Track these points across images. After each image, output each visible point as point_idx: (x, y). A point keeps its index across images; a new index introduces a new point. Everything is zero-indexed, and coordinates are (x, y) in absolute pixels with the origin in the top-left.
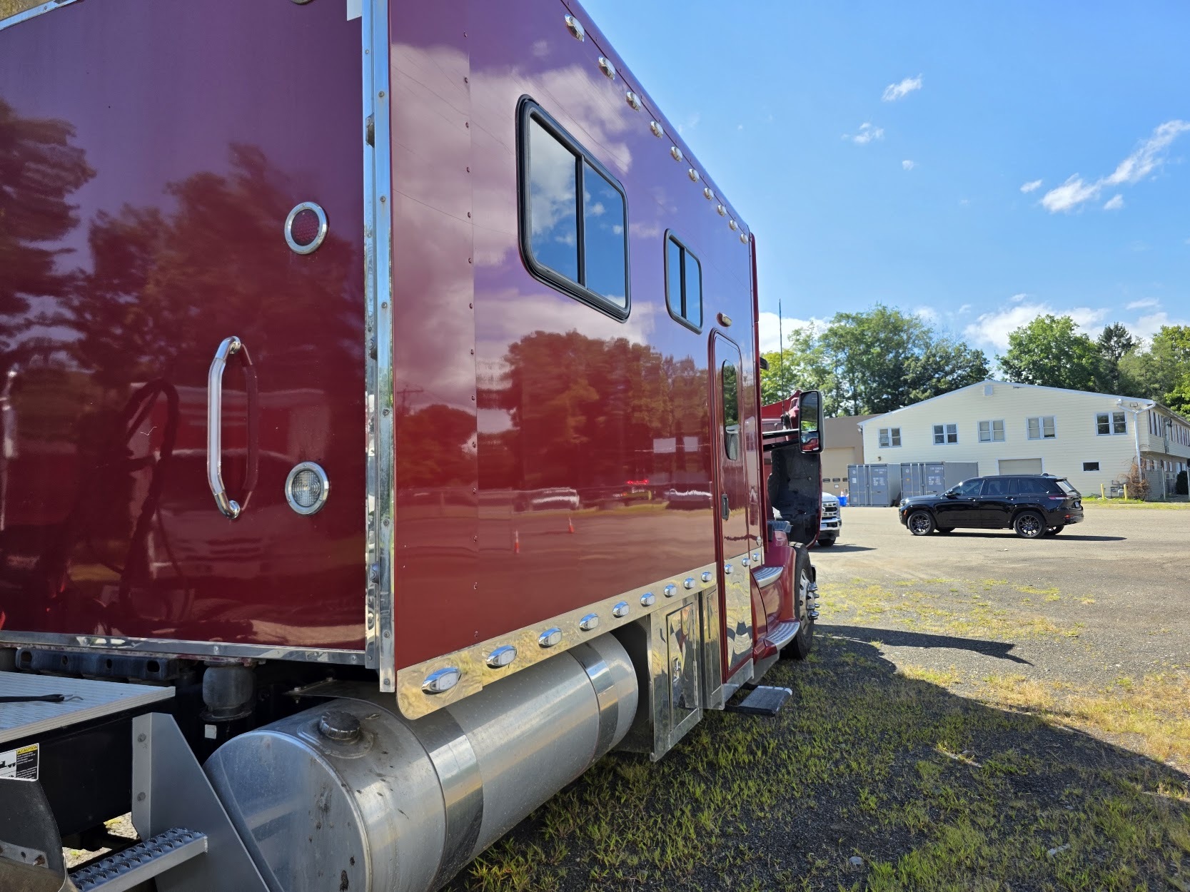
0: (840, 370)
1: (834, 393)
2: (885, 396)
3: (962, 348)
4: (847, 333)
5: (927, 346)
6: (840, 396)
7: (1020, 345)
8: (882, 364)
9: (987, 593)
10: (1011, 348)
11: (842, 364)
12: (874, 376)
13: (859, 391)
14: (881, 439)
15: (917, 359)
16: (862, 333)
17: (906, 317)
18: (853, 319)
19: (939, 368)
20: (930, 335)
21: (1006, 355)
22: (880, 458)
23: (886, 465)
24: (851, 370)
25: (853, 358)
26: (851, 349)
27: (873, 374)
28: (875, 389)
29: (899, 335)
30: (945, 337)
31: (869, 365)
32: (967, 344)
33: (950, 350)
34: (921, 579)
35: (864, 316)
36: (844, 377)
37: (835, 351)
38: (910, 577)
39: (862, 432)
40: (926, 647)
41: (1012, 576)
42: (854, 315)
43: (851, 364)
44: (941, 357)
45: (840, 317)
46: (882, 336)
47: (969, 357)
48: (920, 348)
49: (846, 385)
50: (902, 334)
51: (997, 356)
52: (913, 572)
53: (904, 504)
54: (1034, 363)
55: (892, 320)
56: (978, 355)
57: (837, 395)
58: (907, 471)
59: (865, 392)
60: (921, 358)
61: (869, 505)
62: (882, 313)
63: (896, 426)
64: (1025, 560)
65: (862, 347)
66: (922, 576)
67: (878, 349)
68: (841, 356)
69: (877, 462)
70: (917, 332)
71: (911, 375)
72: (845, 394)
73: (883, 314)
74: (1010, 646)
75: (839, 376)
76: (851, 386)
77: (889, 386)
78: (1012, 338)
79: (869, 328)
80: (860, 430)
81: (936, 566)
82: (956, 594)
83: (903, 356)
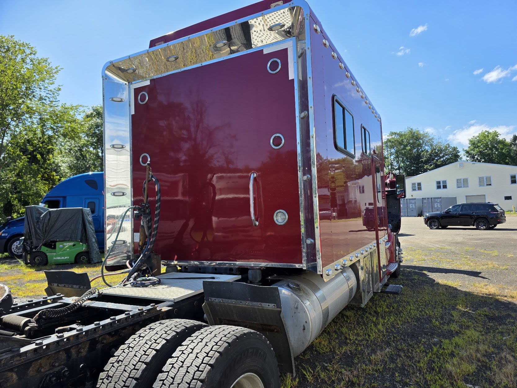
0: (392, 157)
1: (390, 167)
2: (413, 168)
3: (448, 146)
4: (395, 141)
5: (431, 145)
6: (392, 168)
7: (474, 144)
8: (411, 154)
9: (467, 252)
10: (470, 146)
11: (393, 154)
12: (408, 159)
13: (401, 166)
14: (412, 187)
15: (427, 151)
16: (402, 141)
17: (422, 132)
18: (398, 134)
19: (437, 155)
20: (433, 140)
21: (467, 149)
22: (412, 196)
23: (415, 199)
24: (397, 157)
25: (398, 152)
26: (397, 148)
27: (407, 158)
28: (408, 165)
29: (419, 141)
30: (440, 141)
31: (405, 154)
32: (450, 144)
33: (442, 147)
34: (437, 247)
35: (403, 133)
36: (394, 160)
37: (390, 149)
38: (433, 246)
40: (445, 273)
41: (476, 246)
42: (398, 133)
43: (397, 154)
44: (438, 150)
45: (392, 134)
46: (411, 141)
47: (451, 150)
48: (428, 146)
49: (395, 164)
50: (420, 140)
51: (463, 149)
52: (435, 245)
53: (426, 216)
54: (480, 152)
55: (416, 134)
56: (455, 149)
57: (391, 168)
58: (425, 201)
59: (404, 167)
60: (429, 151)
61: (408, 216)
62: (411, 132)
63: (419, 182)
64: (481, 239)
65: (402, 147)
66: (438, 246)
67: (409, 147)
68: (393, 151)
69: (411, 198)
70: (427, 139)
71: (424, 159)
72: (395, 167)
74: (480, 273)
75: (392, 160)
76: (397, 164)
77: (414, 164)
78: (471, 141)
79: (405, 138)
81: (443, 242)
82: (454, 253)
83: (420, 150)
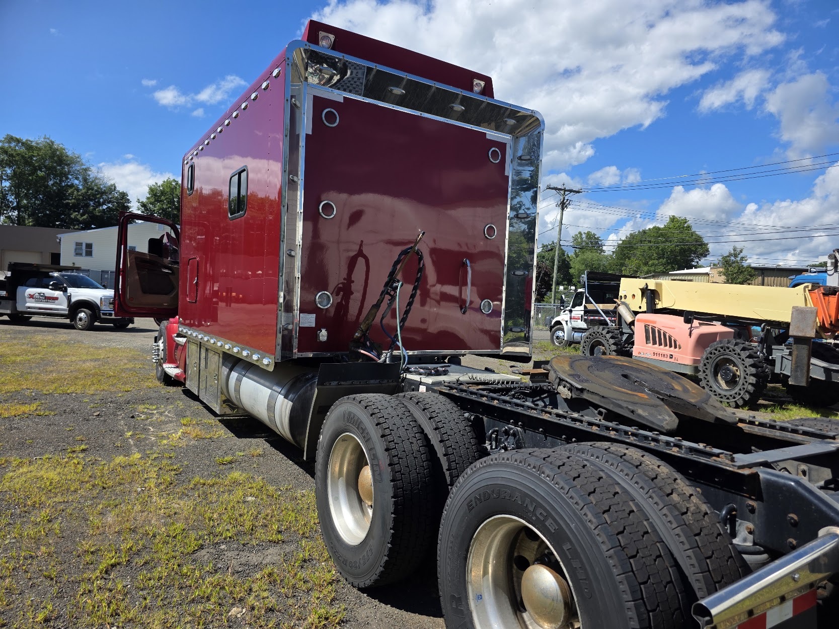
0: (7, 184)
2: (48, 213)
3: (112, 188)
4: (18, 155)
5: (85, 180)
7: (156, 194)
10: (149, 196)
11: (10, 179)
13: (23, 203)
15: (78, 190)
16: (31, 157)
17: (70, 153)
18: (23, 144)
19: (96, 200)
20: (88, 172)
21: (145, 200)
22: (73, 263)
24: (18, 186)
25: (20, 176)
26: (19, 168)
29: (63, 167)
30: (99, 177)
32: (116, 185)
33: (103, 187)
35: (34, 144)
36: (10, 190)
42: (24, 140)
43: (18, 180)
44: (96, 191)
45: (10, 139)
46: (48, 164)
47: (117, 195)
48: (79, 181)
49: (11, 197)
50: (65, 166)
51: (138, 200)
54: (163, 210)
55: (58, 153)
56: (123, 195)
59: (28, 206)
60: (81, 188)
65: (29, 169)
67: (43, 174)
68: (10, 172)
70: (77, 168)
71: (73, 201)
72: (10, 204)
73: (51, 148)
75: (7, 189)
76: (16, 198)
78: (151, 189)
79: (37, 155)
83: (65, 183)
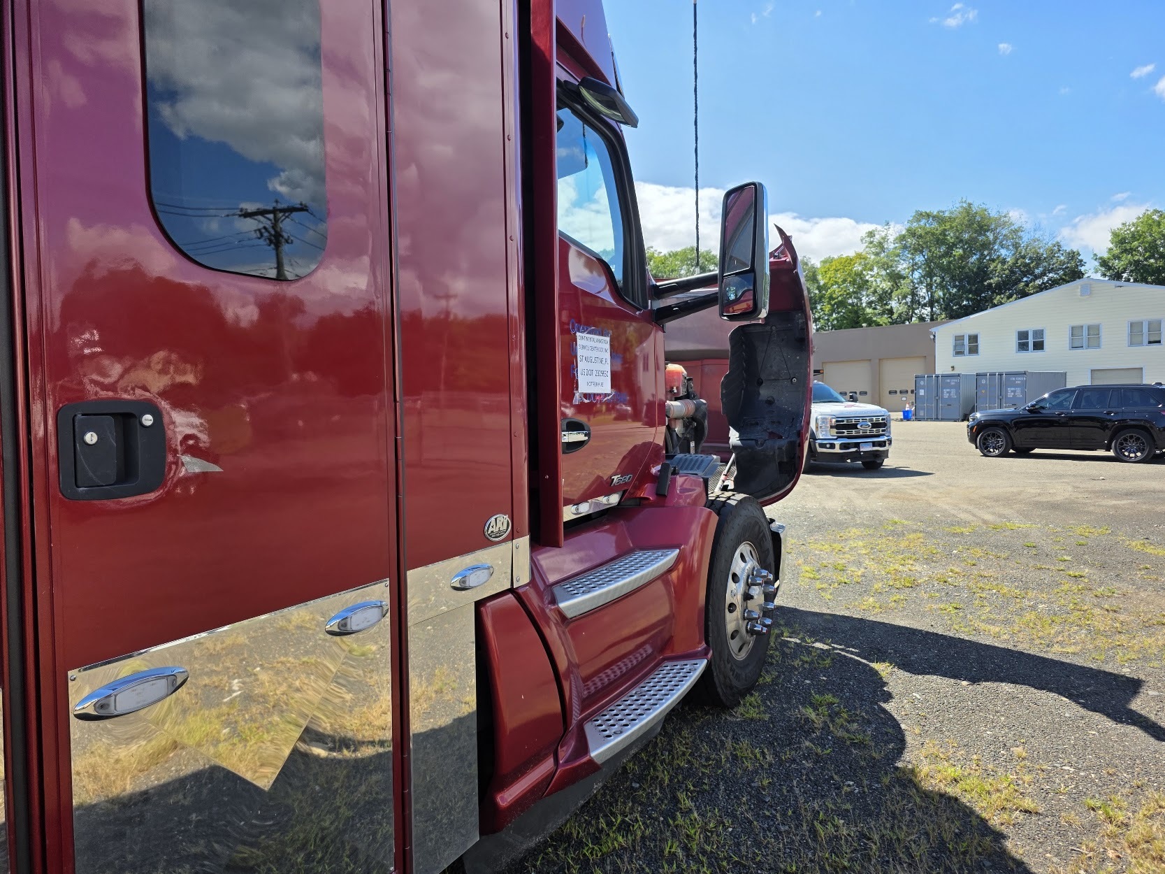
0: (917, 275)
1: (909, 299)
2: (965, 303)
3: (1056, 248)
4: (927, 233)
5: (1016, 246)
6: (916, 302)
7: (1123, 242)
8: (963, 268)
10: (1111, 246)
11: (919, 267)
12: (954, 281)
13: (936, 296)
14: (955, 346)
15: (1004, 261)
16: (944, 233)
17: (993, 214)
18: (934, 217)
19: (1028, 271)
20: (1019, 234)
21: (1106, 255)
22: (953, 367)
23: (959, 375)
24: (930, 274)
25: (931, 262)
26: (930, 251)
27: (953, 278)
28: (954, 295)
29: (985, 235)
30: (1037, 236)
31: (950, 268)
32: (1061, 244)
33: (1041, 251)
34: (985, 522)
35: (947, 214)
36: (921, 282)
37: (912, 254)
39: (934, 339)
42: (935, 213)
43: (930, 267)
44: (1031, 258)
45: (920, 216)
46: (966, 236)
47: (1062, 258)
48: (1008, 249)
49: (922, 291)
50: (988, 234)
51: (1095, 255)
53: (974, 420)
54: (1137, 263)
55: (978, 218)
56: (1073, 256)
57: (912, 302)
58: (984, 382)
59: (943, 299)
60: (1008, 259)
61: (937, 419)
62: (968, 210)
63: (973, 332)
65: (943, 249)
66: (988, 517)
67: (961, 251)
68: (919, 259)
69: (950, 372)
70: (1004, 232)
71: (996, 279)
72: (921, 300)
73: (968, 213)
75: (915, 281)
76: (927, 291)
77: (970, 291)
78: (1115, 234)
79: (952, 227)
80: (932, 337)
81: (1007, 500)
82: (1036, 552)
83: (988, 258)
